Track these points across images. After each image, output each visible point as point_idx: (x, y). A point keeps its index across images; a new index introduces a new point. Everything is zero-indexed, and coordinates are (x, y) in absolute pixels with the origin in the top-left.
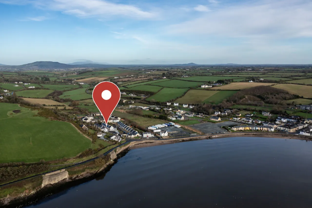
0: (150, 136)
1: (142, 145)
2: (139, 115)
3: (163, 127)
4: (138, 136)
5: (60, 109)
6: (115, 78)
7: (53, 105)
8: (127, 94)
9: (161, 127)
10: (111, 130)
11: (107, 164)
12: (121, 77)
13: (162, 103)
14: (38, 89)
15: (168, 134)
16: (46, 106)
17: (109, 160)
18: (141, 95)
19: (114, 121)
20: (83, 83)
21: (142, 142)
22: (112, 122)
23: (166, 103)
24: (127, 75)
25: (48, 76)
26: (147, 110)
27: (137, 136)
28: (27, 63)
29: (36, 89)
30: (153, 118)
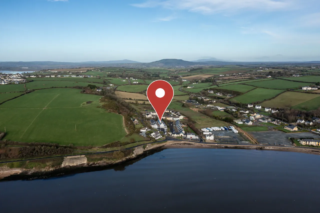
0: (193, 138)
1: (179, 145)
2: (208, 115)
3: (218, 130)
4: (182, 136)
5: (139, 103)
6: (220, 76)
7: (138, 99)
8: (215, 93)
9: (217, 130)
10: (161, 127)
11: (127, 157)
12: (227, 75)
13: (243, 105)
14: (140, 84)
15: (214, 138)
16: (132, 100)
17: (131, 154)
18: (227, 95)
19: (174, 119)
20: (186, 80)
21: (181, 142)
22: (172, 120)
23: (247, 106)
24: (234, 74)
25: (162, 72)
26: (221, 111)
27: (180, 136)
28: (155, 61)
29: (139, 84)
30: (219, 120)
